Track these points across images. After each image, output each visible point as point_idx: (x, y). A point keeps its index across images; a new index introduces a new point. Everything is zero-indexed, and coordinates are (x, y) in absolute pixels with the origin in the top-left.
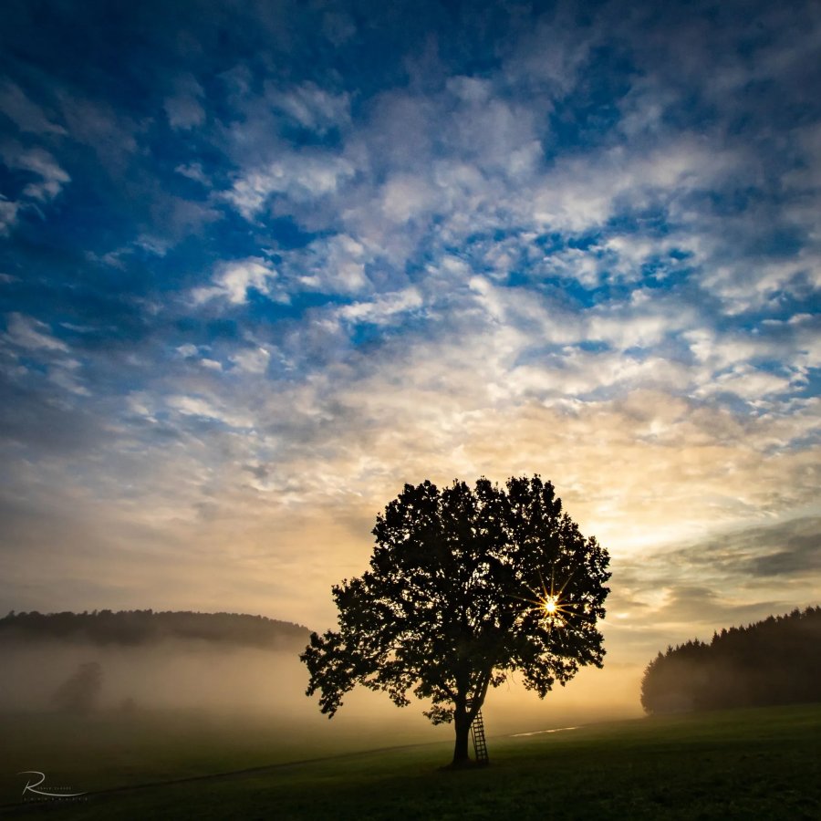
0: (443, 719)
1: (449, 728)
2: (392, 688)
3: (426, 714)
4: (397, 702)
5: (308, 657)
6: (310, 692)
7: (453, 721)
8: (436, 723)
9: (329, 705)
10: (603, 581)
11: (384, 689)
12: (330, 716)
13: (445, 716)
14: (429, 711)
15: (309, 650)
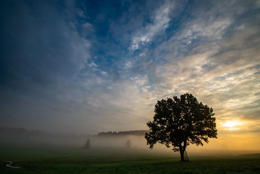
0: (177, 151)
1: (178, 153)
2: (166, 143)
3: (172, 149)
4: (167, 147)
5: (146, 137)
6: (148, 144)
7: (179, 151)
8: (175, 151)
9: (151, 147)
10: (212, 116)
11: (164, 144)
12: (152, 149)
13: (177, 150)
14: (173, 149)
15: (146, 136)
